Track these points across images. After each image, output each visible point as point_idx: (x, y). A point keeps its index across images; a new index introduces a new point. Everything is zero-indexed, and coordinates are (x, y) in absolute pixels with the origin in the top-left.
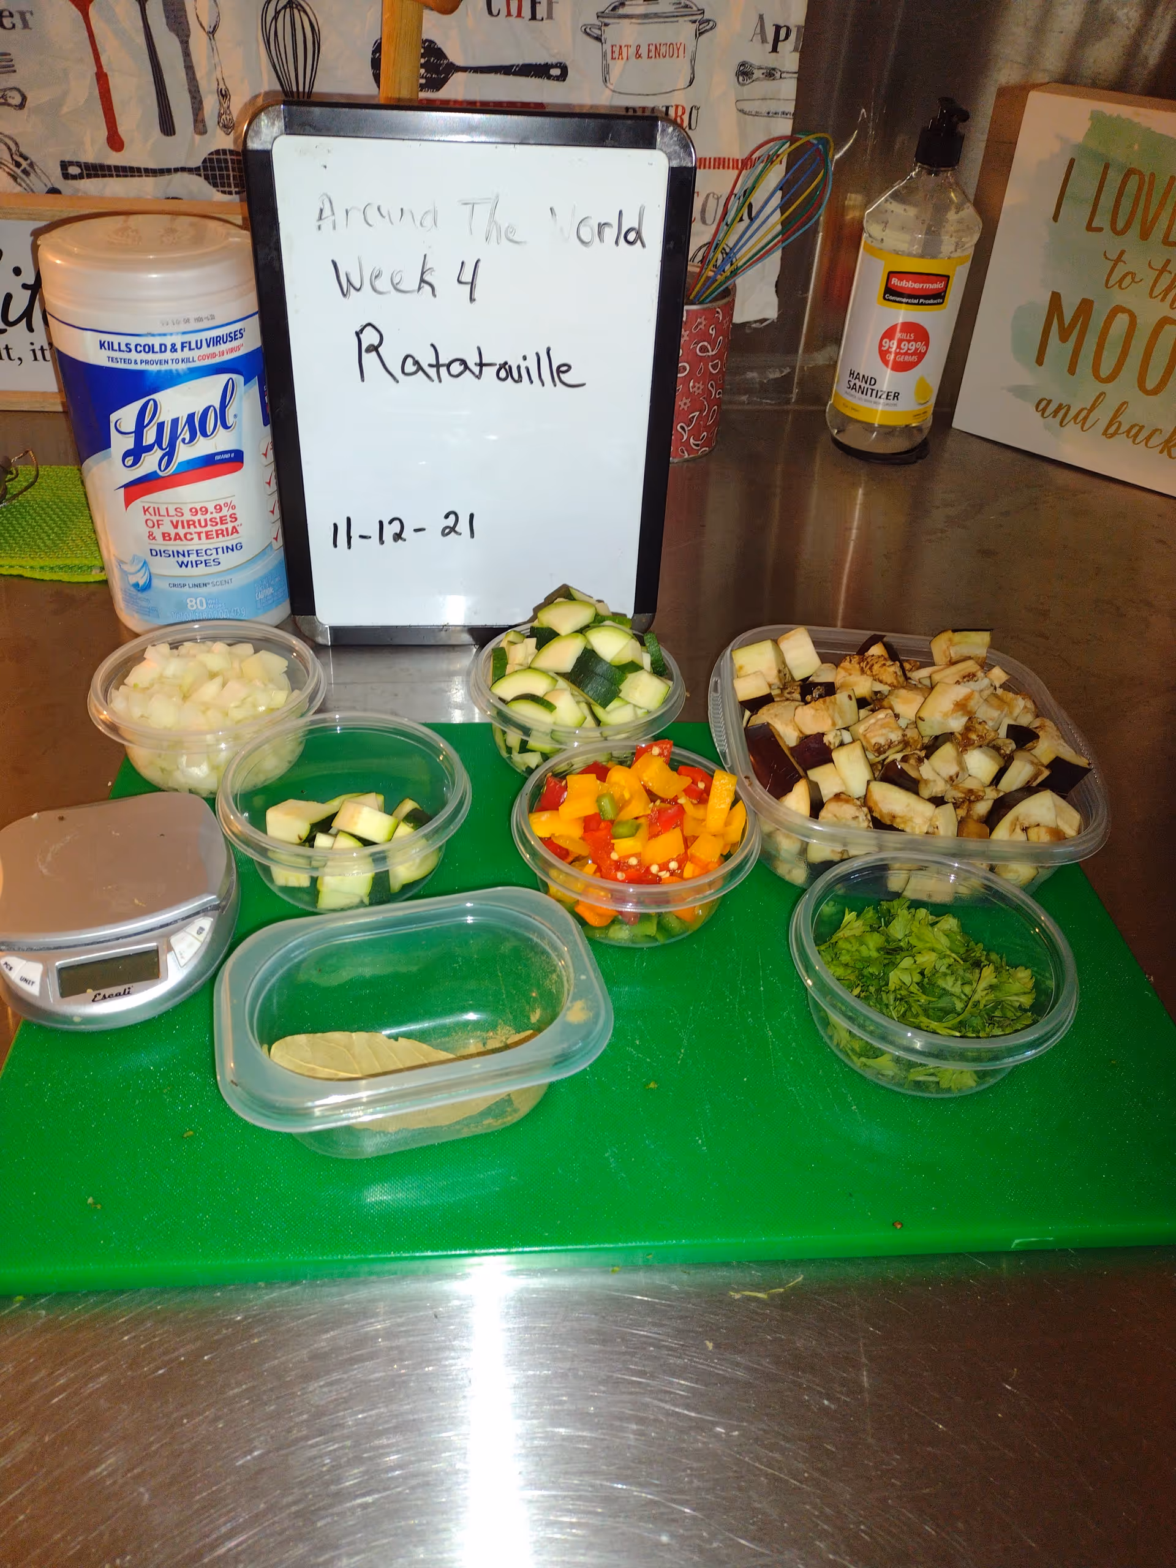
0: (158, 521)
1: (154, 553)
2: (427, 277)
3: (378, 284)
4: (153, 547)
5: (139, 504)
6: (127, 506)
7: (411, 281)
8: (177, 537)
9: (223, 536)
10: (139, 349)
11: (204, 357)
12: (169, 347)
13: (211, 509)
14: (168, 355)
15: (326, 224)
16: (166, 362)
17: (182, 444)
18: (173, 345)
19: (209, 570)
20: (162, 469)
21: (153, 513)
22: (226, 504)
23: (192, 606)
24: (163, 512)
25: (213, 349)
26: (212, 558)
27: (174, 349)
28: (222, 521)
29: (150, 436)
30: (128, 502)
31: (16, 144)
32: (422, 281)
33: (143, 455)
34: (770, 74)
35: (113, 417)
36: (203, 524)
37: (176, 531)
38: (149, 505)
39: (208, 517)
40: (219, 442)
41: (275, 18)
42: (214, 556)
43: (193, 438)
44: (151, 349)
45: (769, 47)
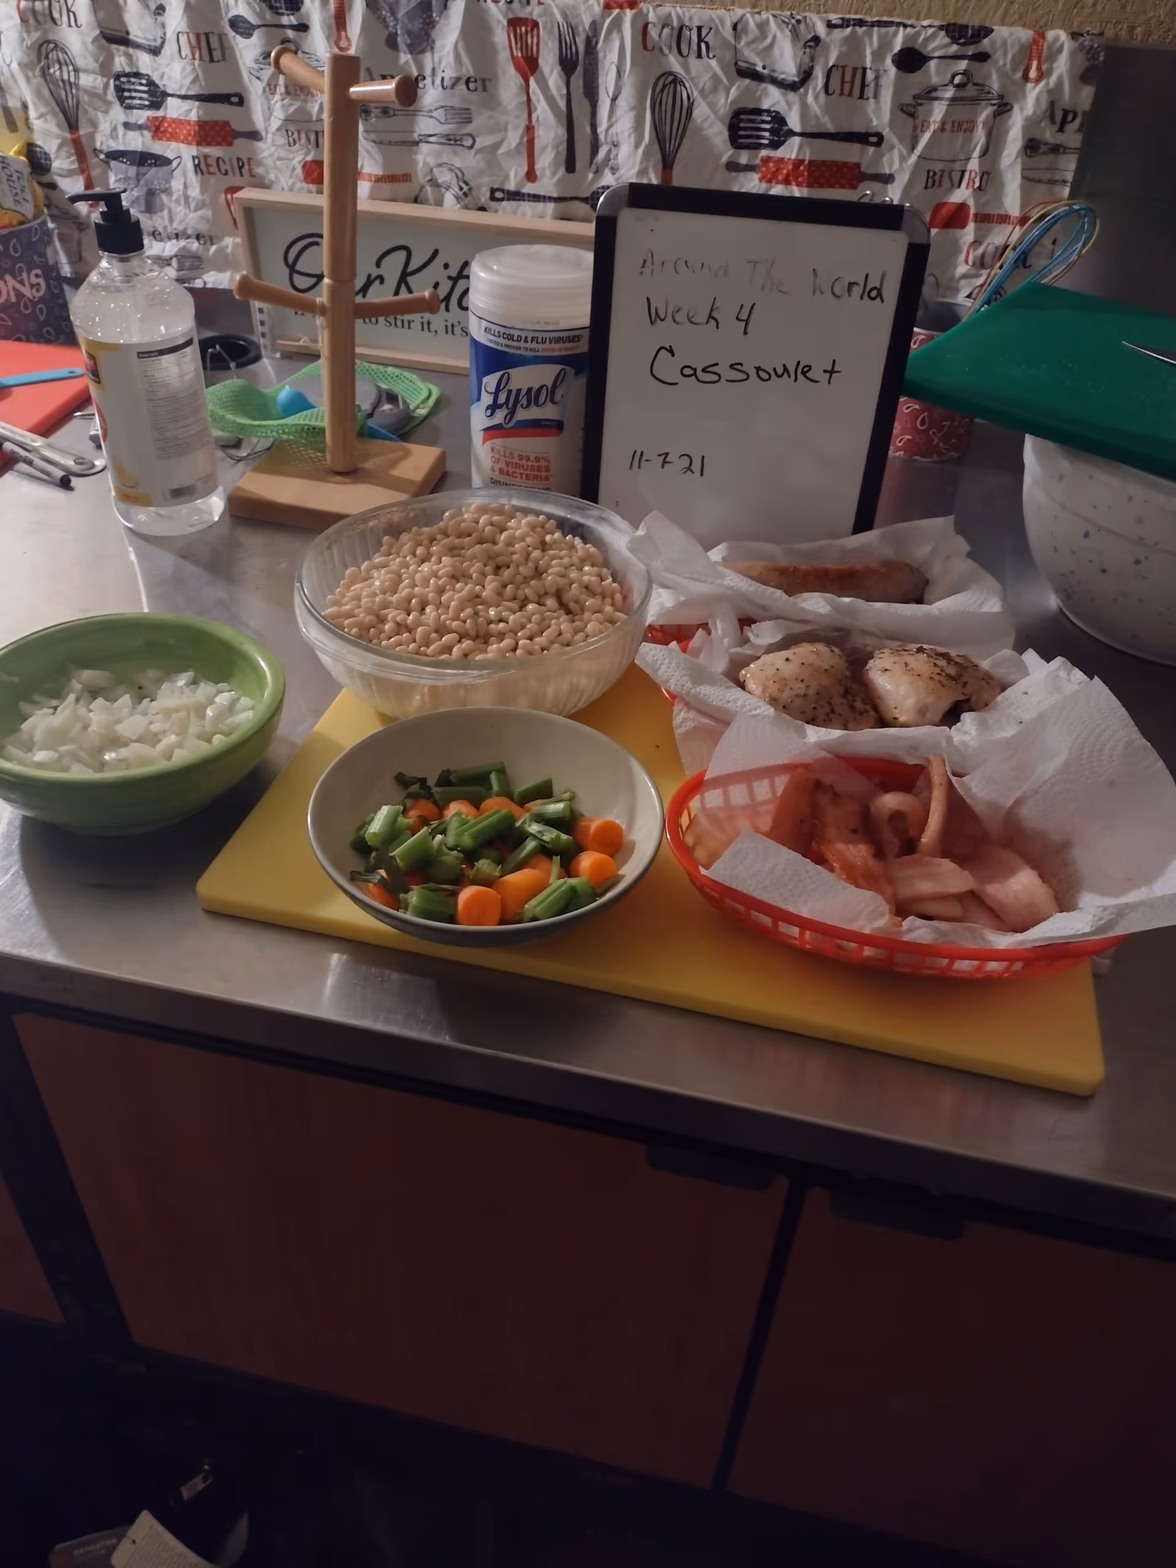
2: (714, 314)
3: (678, 318)
6: (483, 443)
7: (702, 317)
8: (507, 473)
10: (505, 336)
11: (545, 350)
12: (523, 339)
13: (532, 458)
14: (522, 344)
15: (647, 270)
16: (520, 348)
17: (521, 407)
18: (526, 338)
20: (506, 423)
22: (543, 458)
25: (553, 346)
27: (526, 341)
28: (539, 469)
29: (502, 399)
30: (485, 441)
31: (463, 174)
32: (710, 316)
33: (496, 411)
34: (1056, 149)
36: (525, 468)
37: (507, 468)
39: (530, 464)
40: (548, 412)
41: (662, 91)
43: (528, 405)
44: (512, 338)
45: (1057, 127)
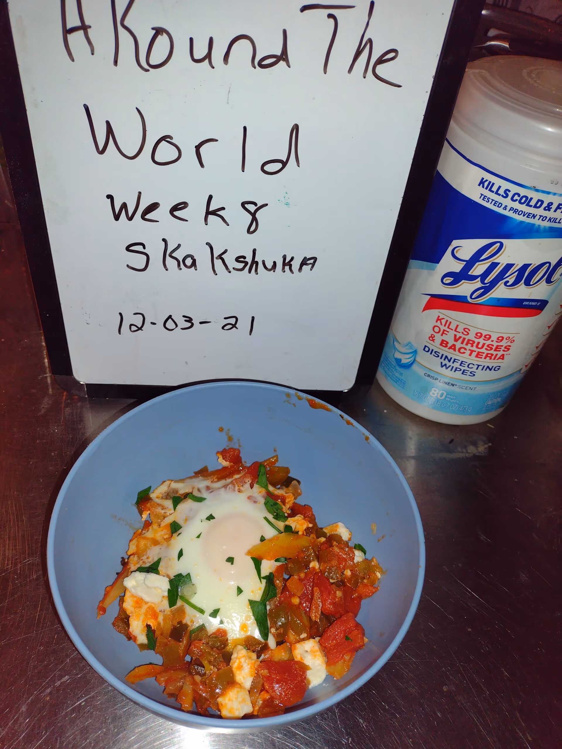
0: (444, 330)
1: (427, 349)
4: (427, 345)
5: (435, 313)
6: (424, 310)
8: (453, 347)
9: (491, 359)
10: (516, 197)
13: (494, 337)
14: (540, 212)
16: (534, 216)
17: (503, 284)
19: (464, 377)
20: (473, 297)
21: (443, 324)
22: (508, 338)
23: (434, 394)
24: (453, 326)
26: (471, 370)
27: (548, 207)
28: (497, 348)
29: (479, 269)
30: (428, 307)
33: (463, 281)
35: (455, 243)
36: (480, 346)
37: (455, 343)
38: (444, 317)
39: (488, 342)
42: (474, 370)
43: (516, 283)
44: (527, 201)
